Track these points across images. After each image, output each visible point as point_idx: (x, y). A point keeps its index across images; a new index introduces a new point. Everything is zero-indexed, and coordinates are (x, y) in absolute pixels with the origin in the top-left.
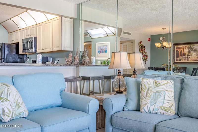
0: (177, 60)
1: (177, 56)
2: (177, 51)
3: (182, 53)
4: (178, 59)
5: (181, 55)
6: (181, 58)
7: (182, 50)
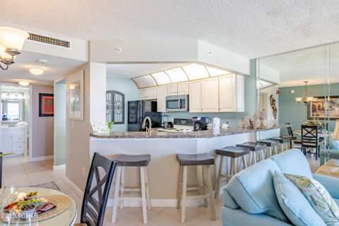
0: (313, 115)
1: (314, 110)
2: (313, 105)
3: (321, 107)
4: (315, 114)
5: (319, 109)
6: (319, 113)
7: (321, 104)
